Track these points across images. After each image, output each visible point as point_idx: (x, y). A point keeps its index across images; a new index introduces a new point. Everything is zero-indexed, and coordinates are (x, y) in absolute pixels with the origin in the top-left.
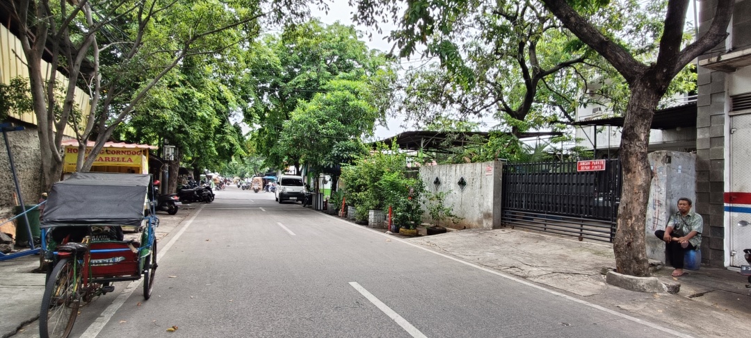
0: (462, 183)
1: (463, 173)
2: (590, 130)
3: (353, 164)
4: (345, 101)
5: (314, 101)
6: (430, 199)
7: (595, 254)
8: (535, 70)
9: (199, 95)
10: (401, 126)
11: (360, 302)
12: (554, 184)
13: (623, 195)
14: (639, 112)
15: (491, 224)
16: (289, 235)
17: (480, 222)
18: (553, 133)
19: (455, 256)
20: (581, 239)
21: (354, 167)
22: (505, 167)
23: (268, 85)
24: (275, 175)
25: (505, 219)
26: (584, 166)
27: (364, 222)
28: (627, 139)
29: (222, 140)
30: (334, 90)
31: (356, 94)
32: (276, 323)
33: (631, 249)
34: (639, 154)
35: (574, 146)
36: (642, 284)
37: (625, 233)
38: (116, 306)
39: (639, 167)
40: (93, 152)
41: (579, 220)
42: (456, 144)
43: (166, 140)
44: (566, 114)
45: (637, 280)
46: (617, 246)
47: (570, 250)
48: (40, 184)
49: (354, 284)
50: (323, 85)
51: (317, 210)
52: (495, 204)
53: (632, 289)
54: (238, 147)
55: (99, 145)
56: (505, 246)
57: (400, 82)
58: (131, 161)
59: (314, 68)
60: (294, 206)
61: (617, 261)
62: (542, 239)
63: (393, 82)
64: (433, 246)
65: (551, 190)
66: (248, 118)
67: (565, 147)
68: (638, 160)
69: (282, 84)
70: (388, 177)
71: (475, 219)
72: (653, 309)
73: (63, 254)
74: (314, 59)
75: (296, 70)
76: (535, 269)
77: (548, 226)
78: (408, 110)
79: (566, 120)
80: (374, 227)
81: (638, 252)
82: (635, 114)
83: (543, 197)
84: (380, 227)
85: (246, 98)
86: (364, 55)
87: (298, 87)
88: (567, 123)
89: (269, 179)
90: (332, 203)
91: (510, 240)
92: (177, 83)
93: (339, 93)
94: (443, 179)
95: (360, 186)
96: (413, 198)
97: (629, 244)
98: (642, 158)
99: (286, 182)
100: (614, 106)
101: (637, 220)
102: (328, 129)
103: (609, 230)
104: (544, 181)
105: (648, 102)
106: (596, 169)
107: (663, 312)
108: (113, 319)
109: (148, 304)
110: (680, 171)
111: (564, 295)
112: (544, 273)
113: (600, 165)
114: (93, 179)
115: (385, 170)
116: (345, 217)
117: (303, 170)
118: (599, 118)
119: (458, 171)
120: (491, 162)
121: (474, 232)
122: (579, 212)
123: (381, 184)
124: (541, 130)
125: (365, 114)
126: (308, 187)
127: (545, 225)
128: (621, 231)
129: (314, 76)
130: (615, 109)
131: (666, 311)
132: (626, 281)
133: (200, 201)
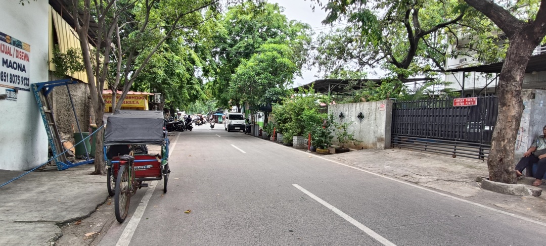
0: (361, 116)
1: (362, 109)
2: (460, 75)
3: (281, 104)
4: (274, 59)
5: (252, 59)
6: (338, 128)
7: (467, 167)
8: (417, 31)
9: (177, 58)
10: (315, 76)
11: (304, 198)
12: (434, 116)
13: (498, 123)
14: (517, 59)
15: (383, 145)
16: (241, 152)
17: (374, 144)
18: (426, 79)
19: (360, 168)
20: (454, 156)
21: (281, 106)
22: (394, 104)
23: (218, 50)
24: (222, 112)
25: (394, 142)
26: (459, 102)
27: (290, 144)
28: (504, 80)
29: (192, 88)
30: (266, 51)
31: (281, 53)
32: (252, 210)
33: (503, 164)
34: (514, 92)
35: (443, 88)
36: (511, 189)
37: (498, 151)
38: (148, 197)
39: (514, 101)
40: (122, 98)
41: (454, 143)
42: (356, 88)
43: (155, 89)
44: (438, 65)
45: (507, 187)
46: (491, 161)
47: (447, 164)
48: (84, 119)
49: (296, 186)
50: (257, 48)
51: (255, 136)
52: (386, 131)
53: (503, 192)
54: (202, 92)
55: (125, 92)
56: (396, 161)
57: (313, 44)
58: (138, 103)
59: (250, 36)
60: (238, 133)
61: (490, 173)
62: (424, 156)
63: (309, 44)
64: (343, 161)
65: (431, 120)
66: (206, 72)
67: (437, 89)
68: (512, 96)
69: (229, 49)
70: (307, 113)
71: (371, 142)
72: (522, 207)
73: (123, 162)
74: (250, 30)
75: (238, 38)
76: (424, 177)
77: (427, 147)
78: (320, 64)
79: (437, 68)
80: (297, 148)
81: (509, 166)
82: (513, 60)
83: (425, 126)
84: (302, 147)
85: (205, 59)
86: (286, 25)
87: (240, 50)
88: (437, 71)
89: (218, 116)
90: (266, 131)
91: (399, 157)
92: (162, 50)
93: (270, 53)
94: (346, 113)
95: (286, 119)
96: (326, 127)
97: (501, 160)
98: (516, 95)
99: (232, 117)
100: (479, 57)
101: (509, 142)
102: (261, 80)
103: (478, 150)
104: (425, 114)
105: (525, 50)
106: (469, 104)
107: (532, 209)
108: (149, 204)
109: (167, 195)
110: (541, 105)
111: (450, 196)
112: (431, 180)
113: (473, 101)
114: (130, 114)
115: (306, 108)
116: (275, 140)
117: (242, 109)
118: (467, 66)
119: (358, 108)
120: (384, 101)
121: (371, 151)
122: (454, 137)
123: (302, 118)
124: (417, 77)
125: (288, 68)
126: (248, 120)
127: (426, 146)
128: (494, 150)
129: (251, 41)
130: (480, 59)
131: (533, 209)
132: (498, 186)
133: (176, 131)
